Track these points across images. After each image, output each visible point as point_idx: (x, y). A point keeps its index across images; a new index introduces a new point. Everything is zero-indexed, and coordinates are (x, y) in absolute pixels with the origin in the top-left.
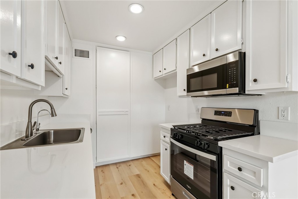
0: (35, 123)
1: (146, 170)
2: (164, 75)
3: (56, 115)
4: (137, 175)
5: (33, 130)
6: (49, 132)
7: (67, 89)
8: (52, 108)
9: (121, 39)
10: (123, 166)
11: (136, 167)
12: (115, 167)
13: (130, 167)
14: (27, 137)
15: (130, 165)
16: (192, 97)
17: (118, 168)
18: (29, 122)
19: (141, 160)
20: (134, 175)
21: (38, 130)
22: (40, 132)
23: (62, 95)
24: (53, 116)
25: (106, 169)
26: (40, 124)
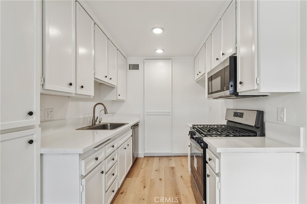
0: (97, 117)
1: (182, 165)
2: (200, 78)
3: (107, 113)
4: (172, 167)
5: (96, 122)
6: (107, 124)
7: (119, 95)
8: (105, 108)
9: (159, 51)
10: (165, 159)
11: (175, 161)
12: (158, 159)
13: (170, 161)
14: (92, 125)
15: (170, 160)
16: (214, 98)
17: (160, 160)
18: (93, 117)
19: (182, 157)
20: (170, 167)
21: (100, 122)
22: (101, 124)
23: (116, 100)
24: (105, 113)
25: (151, 159)
26: (101, 119)
